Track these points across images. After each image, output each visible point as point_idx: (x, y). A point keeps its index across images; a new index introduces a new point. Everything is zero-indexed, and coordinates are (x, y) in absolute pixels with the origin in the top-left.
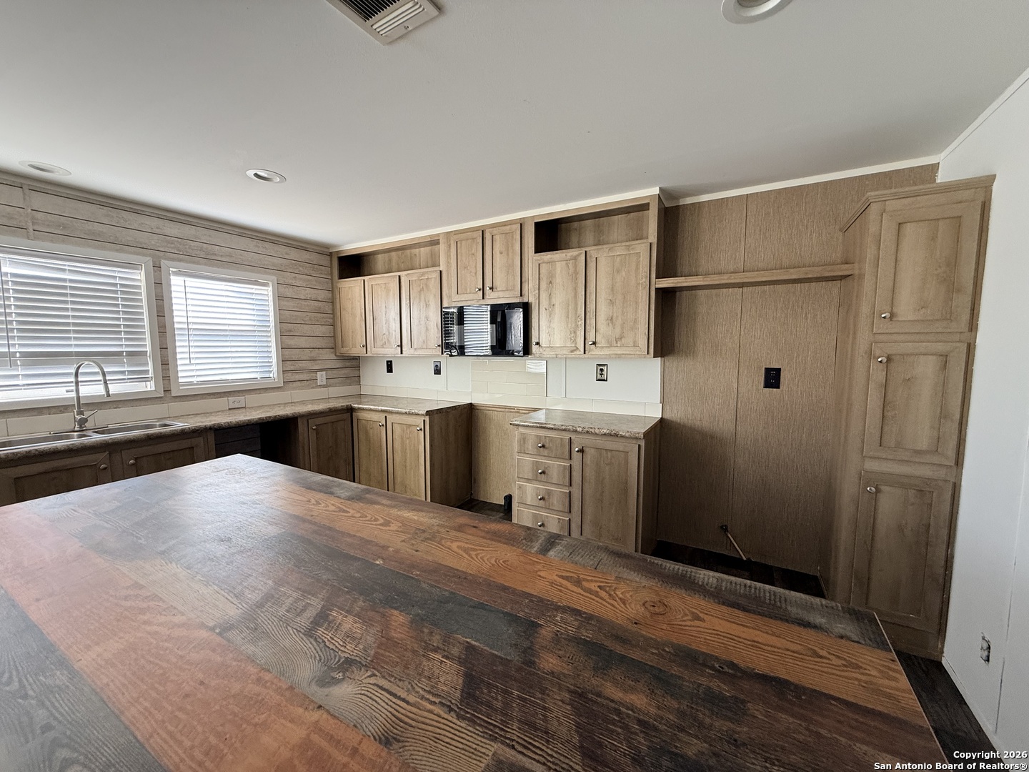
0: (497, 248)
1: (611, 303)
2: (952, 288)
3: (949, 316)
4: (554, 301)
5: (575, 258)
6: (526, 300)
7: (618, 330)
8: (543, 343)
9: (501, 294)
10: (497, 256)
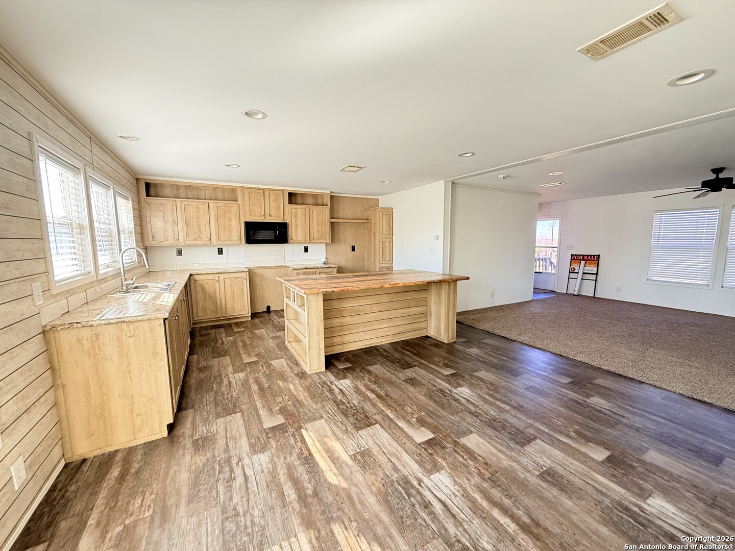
0: (271, 200)
1: (318, 225)
2: (390, 229)
3: (390, 234)
4: (297, 223)
5: (305, 209)
6: (285, 222)
7: (320, 234)
8: (294, 238)
9: (275, 218)
10: (272, 203)
